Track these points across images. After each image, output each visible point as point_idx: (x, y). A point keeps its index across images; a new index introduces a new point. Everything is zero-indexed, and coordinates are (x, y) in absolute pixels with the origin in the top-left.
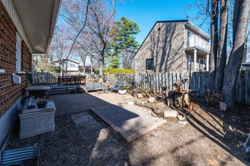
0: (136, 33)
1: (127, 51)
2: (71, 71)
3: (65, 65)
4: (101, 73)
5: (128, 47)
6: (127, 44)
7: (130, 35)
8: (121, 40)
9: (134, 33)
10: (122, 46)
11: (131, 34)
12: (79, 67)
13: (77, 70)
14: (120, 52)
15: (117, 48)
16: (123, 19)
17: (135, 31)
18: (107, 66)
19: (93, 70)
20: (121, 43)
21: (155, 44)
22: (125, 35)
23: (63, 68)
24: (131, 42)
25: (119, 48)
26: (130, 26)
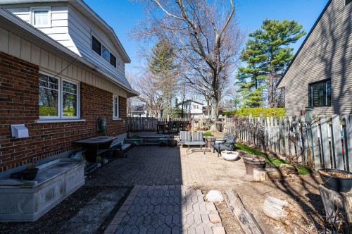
0: (294, 40)
1: (275, 76)
2: (194, 114)
5: (277, 70)
6: (274, 64)
7: (282, 47)
8: (262, 59)
9: (290, 40)
10: (266, 70)
11: (284, 43)
12: (204, 108)
13: (201, 112)
14: (262, 81)
15: (256, 74)
16: (266, 23)
17: (292, 37)
20: (265, 65)
21: (335, 41)
22: (271, 50)
23: (186, 110)
24: (283, 58)
25: (261, 74)
26: (281, 30)
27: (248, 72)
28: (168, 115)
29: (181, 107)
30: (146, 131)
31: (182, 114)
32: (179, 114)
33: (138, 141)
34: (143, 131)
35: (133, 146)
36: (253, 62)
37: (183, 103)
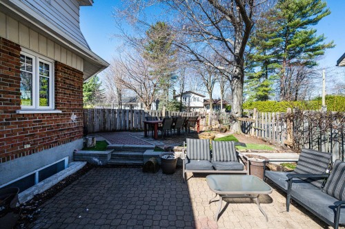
0: (315, 22)
1: (290, 65)
2: (194, 108)
3: (187, 100)
4: (235, 110)
5: (293, 57)
8: (276, 45)
9: (309, 22)
10: (279, 57)
11: (301, 26)
12: (205, 101)
13: (202, 105)
14: (272, 70)
15: (267, 62)
17: (312, 17)
18: (247, 97)
19: (224, 106)
20: (277, 52)
22: (285, 35)
23: (185, 103)
24: (304, 42)
25: (272, 62)
26: (301, 8)
27: (259, 59)
28: (164, 108)
29: (179, 99)
30: (129, 130)
31: (180, 107)
32: (177, 107)
33: (100, 156)
34: (125, 130)
35: (90, 166)
36: (265, 48)
37: (182, 95)
